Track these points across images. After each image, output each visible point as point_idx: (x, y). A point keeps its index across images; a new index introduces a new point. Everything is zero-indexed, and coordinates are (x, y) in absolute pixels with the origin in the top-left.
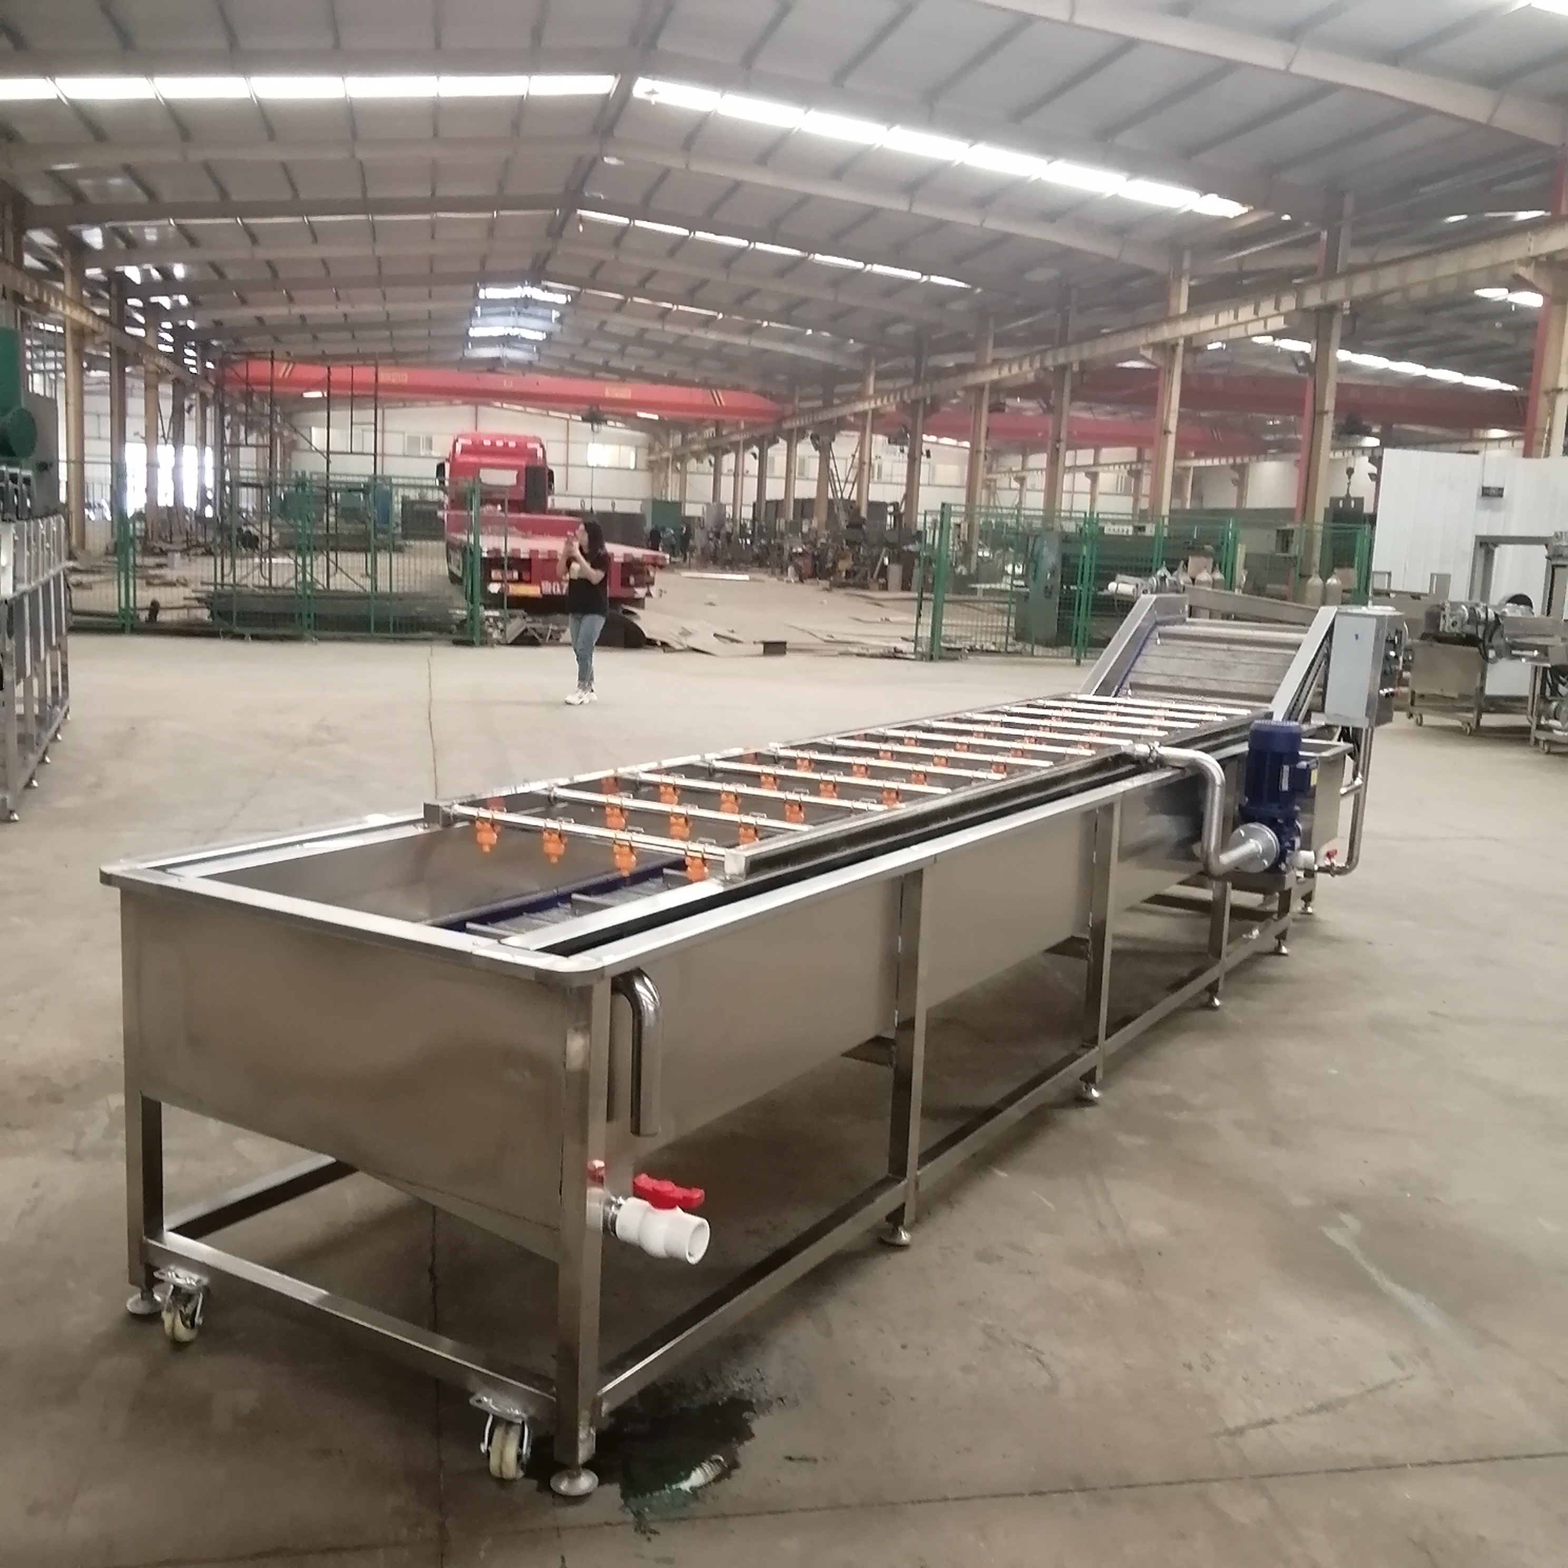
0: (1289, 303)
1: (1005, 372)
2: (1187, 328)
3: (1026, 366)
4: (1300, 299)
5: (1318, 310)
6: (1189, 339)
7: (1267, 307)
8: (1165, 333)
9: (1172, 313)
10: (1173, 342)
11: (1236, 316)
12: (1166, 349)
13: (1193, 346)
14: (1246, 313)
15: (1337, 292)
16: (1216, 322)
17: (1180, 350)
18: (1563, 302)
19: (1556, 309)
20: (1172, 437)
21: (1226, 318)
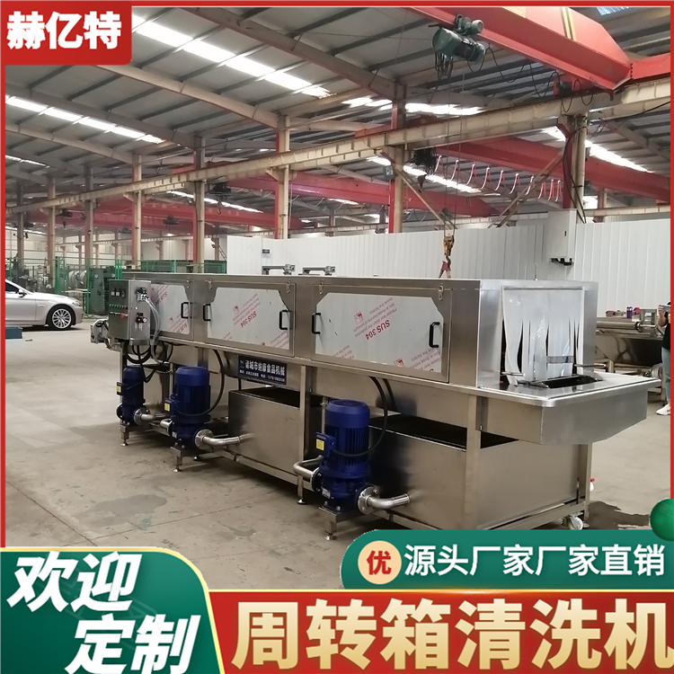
0: (184, 178)
1: (62, 202)
2: (143, 186)
3: (72, 200)
4: (188, 176)
5: (195, 182)
6: (143, 191)
7: (176, 180)
8: (134, 188)
9: (135, 180)
10: (137, 192)
11: (163, 183)
12: (135, 194)
13: (144, 194)
14: (167, 181)
15: (202, 175)
16: (155, 185)
17: (140, 195)
18: (283, 183)
19: (281, 186)
20: (139, 230)
21: (158, 183)
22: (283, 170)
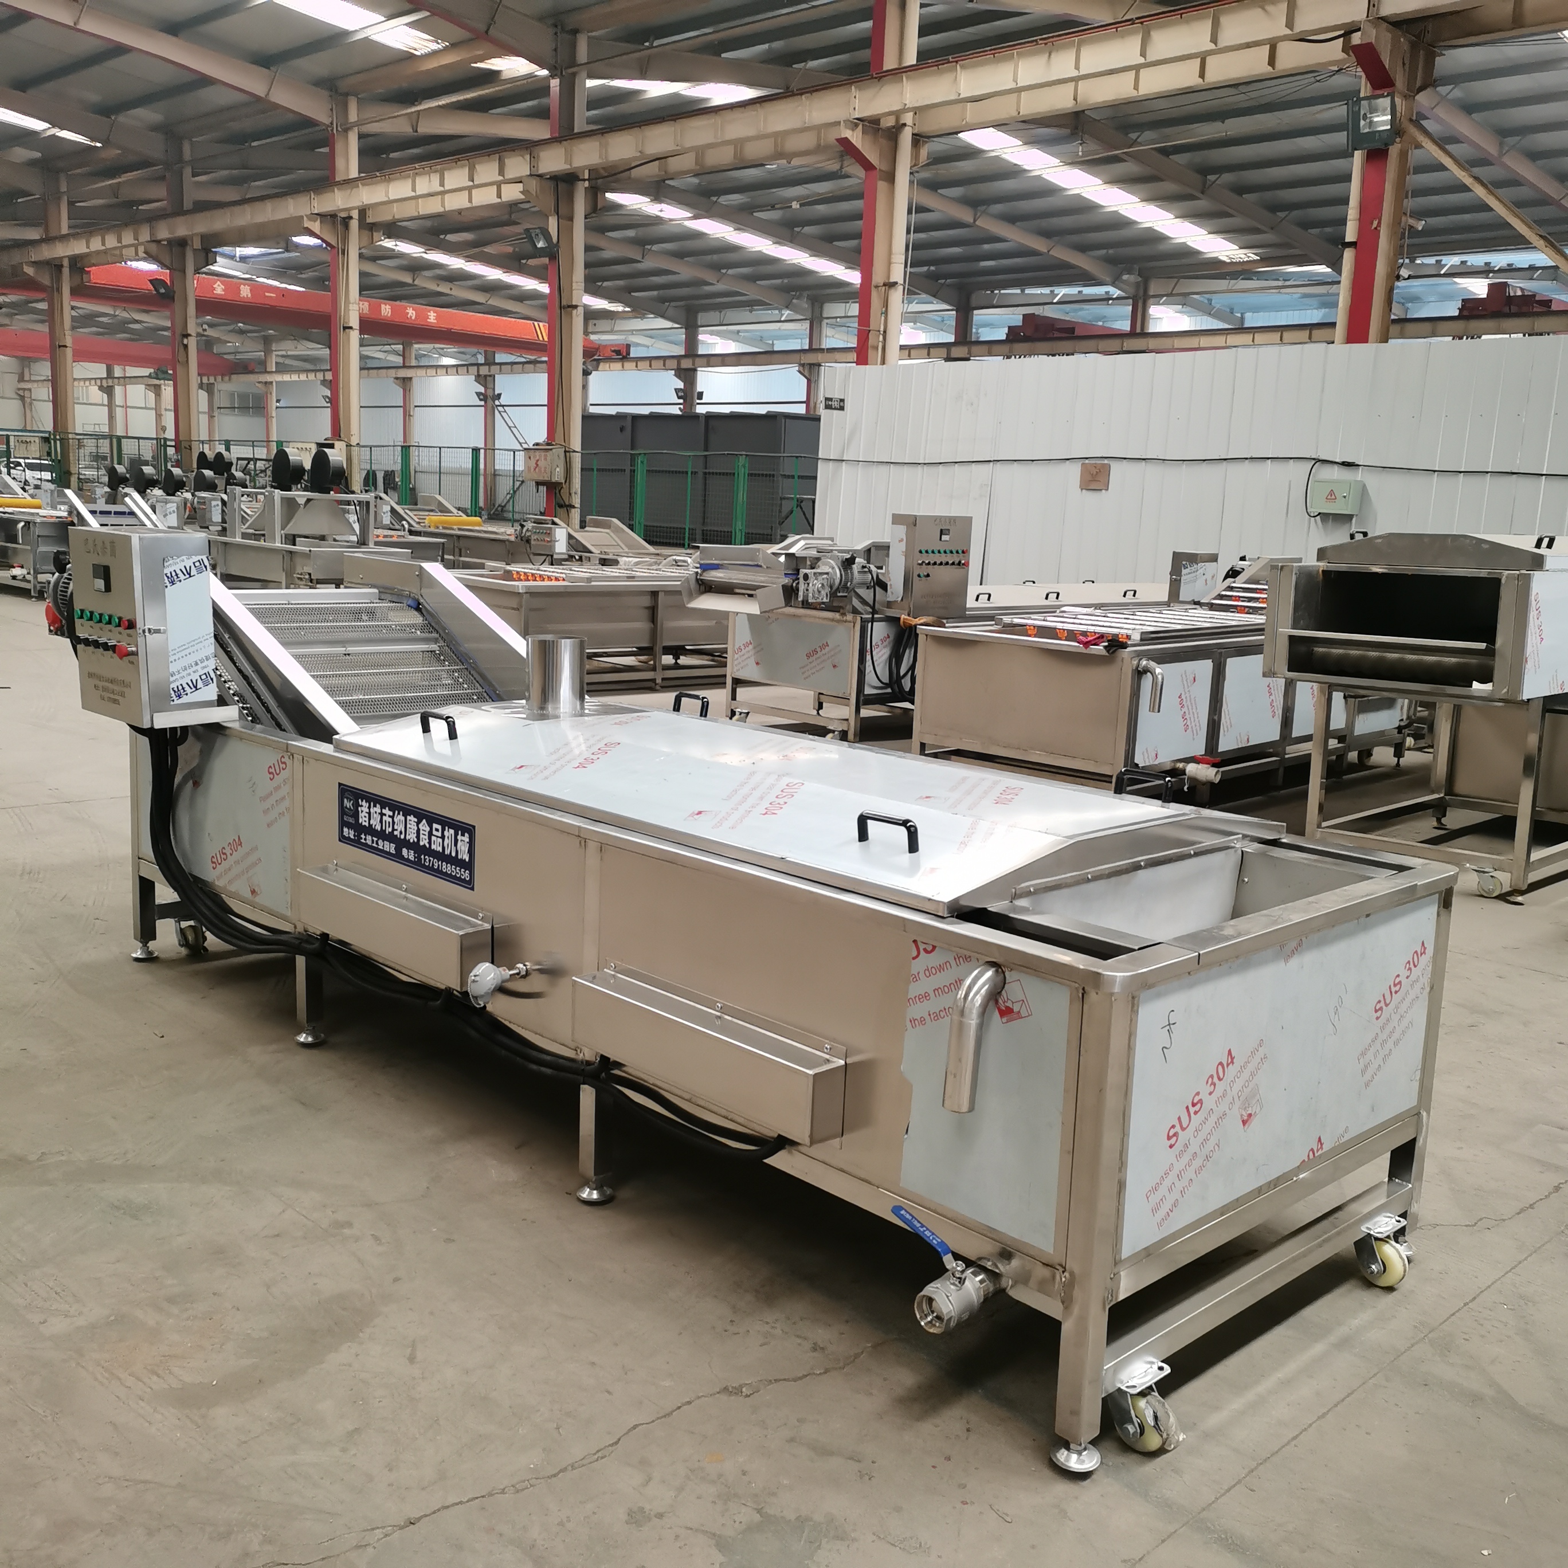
0: (518, 166)
4: (534, 161)
5: (555, 178)
6: (363, 212)
7: (487, 171)
8: (338, 201)
9: (339, 178)
10: (343, 215)
11: (442, 184)
12: (337, 221)
14: (456, 177)
16: (414, 190)
17: (354, 224)
18: (890, 177)
19: (882, 186)
20: (355, 336)
21: (426, 183)
22: (893, 134)
